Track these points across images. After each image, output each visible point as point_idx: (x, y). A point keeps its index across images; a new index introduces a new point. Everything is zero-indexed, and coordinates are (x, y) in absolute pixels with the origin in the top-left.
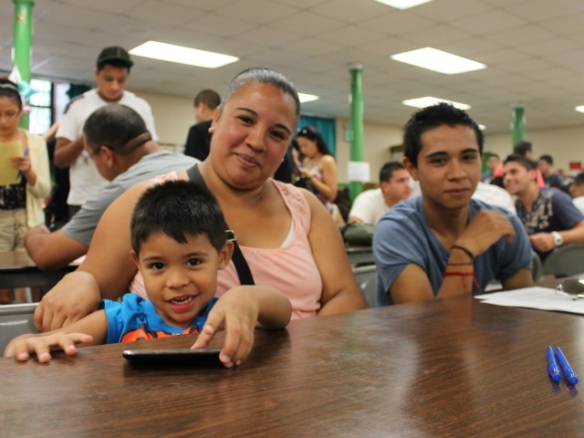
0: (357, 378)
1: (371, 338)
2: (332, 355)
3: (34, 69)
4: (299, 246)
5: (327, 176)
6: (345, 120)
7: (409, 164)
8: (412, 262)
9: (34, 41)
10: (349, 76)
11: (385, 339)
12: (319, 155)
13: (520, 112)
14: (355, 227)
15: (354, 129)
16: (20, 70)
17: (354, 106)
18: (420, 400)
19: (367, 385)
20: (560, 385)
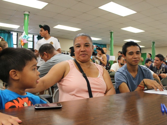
0: (114, 111)
1: (117, 102)
2: (107, 106)
3: (29, 31)
4: (101, 77)
5: (104, 59)
6: (109, 45)
7: (124, 55)
8: (124, 82)
9: (29, 24)
10: (110, 34)
11: (120, 102)
12: (102, 54)
13: (154, 43)
14: (112, 72)
15: (111, 47)
16: (25, 32)
17: (111, 41)
18: (130, 117)
19: (116, 113)
20: (164, 113)
